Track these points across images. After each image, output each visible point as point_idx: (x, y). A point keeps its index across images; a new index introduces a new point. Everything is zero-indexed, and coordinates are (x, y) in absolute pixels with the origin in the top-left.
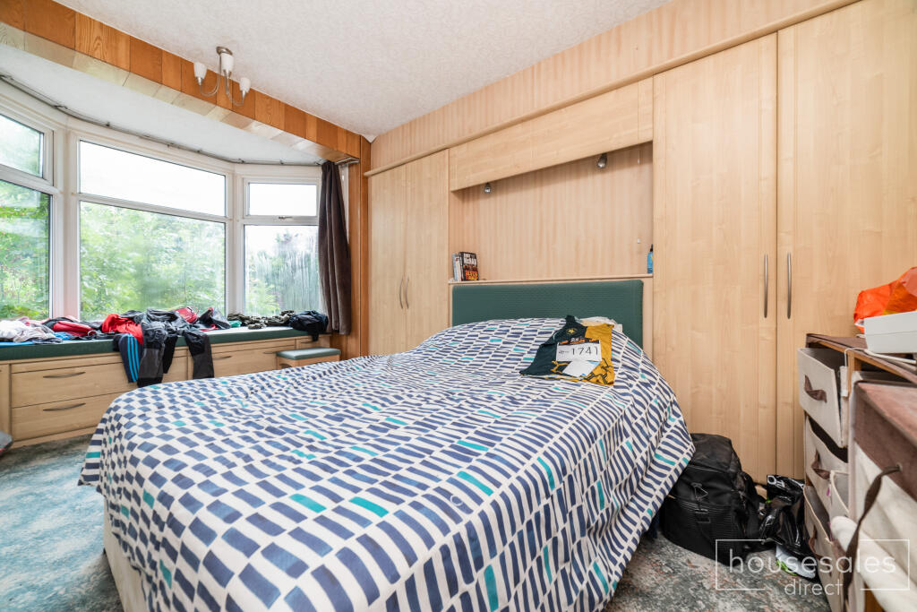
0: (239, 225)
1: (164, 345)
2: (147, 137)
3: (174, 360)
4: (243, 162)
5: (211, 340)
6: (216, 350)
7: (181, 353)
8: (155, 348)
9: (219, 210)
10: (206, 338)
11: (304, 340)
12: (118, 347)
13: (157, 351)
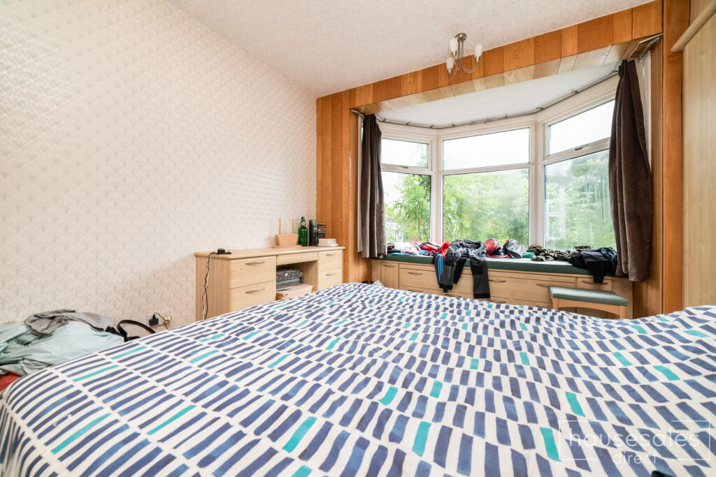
0: (540, 167)
1: (455, 264)
2: (472, 123)
3: (462, 276)
4: (542, 109)
5: (488, 265)
6: (493, 274)
7: (467, 271)
8: (449, 265)
9: (524, 158)
10: (485, 262)
11: (587, 280)
12: (434, 262)
13: (450, 268)
